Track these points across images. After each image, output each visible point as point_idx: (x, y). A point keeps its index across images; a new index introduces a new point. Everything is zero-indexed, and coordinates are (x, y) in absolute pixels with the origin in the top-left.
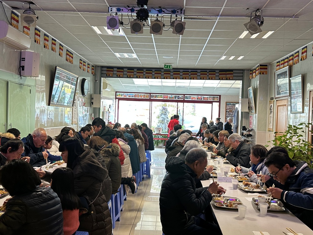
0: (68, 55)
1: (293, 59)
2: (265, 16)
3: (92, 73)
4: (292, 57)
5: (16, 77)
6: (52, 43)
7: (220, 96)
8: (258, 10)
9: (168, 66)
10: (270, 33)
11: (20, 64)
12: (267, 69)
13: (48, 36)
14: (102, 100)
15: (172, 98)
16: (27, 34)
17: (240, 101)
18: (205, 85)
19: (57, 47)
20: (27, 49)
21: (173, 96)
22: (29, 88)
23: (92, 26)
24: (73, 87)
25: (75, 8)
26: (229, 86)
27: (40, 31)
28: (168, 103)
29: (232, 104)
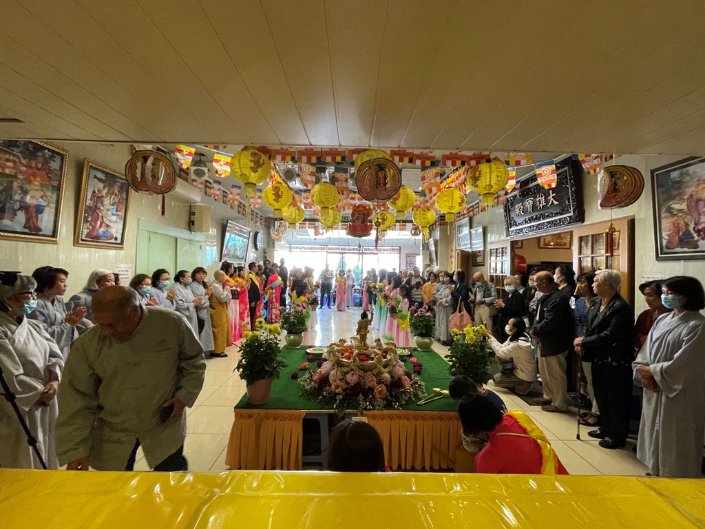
0: (240, 207)
1: (473, 210)
3: (265, 226)
4: (471, 209)
5: (186, 233)
6: (224, 196)
9: (345, 217)
11: (190, 218)
16: (197, 187)
17: (421, 253)
20: (197, 203)
22: (199, 244)
24: (245, 240)
29: (412, 255)
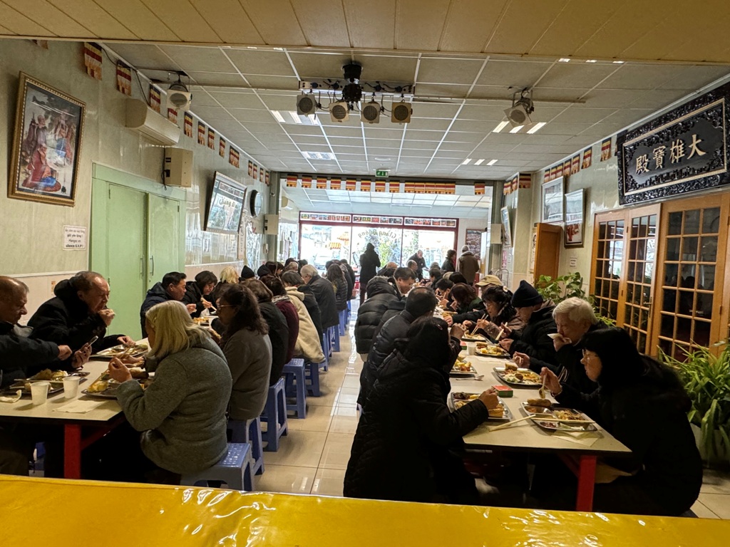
0: (233, 154)
2: (535, 100)
3: (266, 183)
5: (159, 187)
7: (458, 219)
8: (525, 89)
9: (381, 172)
10: (540, 125)
11: (163, 167)
12: (529, 180)
13: (204, 126)
14: (280, 224)
15: (385, 222)
16: (174, 121)
17: (489, 228)
18: (436, 203)
19: (216, 142)
20: (173, 144)
21: (387, 218)
22: (177, 204)
23: (272, 111)
25: (247, 82)
26: (473, 204)
27: (191, 117)
28: (379, 230)
29: (475, 232)
